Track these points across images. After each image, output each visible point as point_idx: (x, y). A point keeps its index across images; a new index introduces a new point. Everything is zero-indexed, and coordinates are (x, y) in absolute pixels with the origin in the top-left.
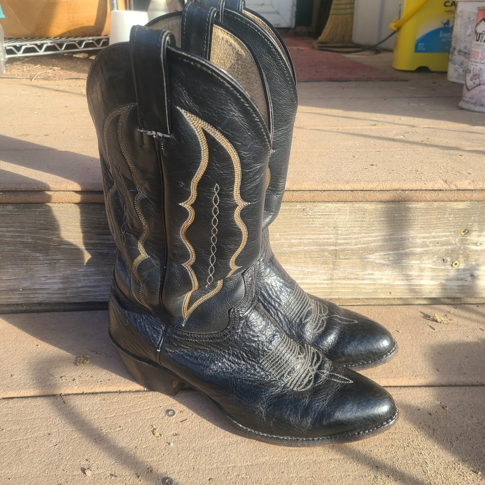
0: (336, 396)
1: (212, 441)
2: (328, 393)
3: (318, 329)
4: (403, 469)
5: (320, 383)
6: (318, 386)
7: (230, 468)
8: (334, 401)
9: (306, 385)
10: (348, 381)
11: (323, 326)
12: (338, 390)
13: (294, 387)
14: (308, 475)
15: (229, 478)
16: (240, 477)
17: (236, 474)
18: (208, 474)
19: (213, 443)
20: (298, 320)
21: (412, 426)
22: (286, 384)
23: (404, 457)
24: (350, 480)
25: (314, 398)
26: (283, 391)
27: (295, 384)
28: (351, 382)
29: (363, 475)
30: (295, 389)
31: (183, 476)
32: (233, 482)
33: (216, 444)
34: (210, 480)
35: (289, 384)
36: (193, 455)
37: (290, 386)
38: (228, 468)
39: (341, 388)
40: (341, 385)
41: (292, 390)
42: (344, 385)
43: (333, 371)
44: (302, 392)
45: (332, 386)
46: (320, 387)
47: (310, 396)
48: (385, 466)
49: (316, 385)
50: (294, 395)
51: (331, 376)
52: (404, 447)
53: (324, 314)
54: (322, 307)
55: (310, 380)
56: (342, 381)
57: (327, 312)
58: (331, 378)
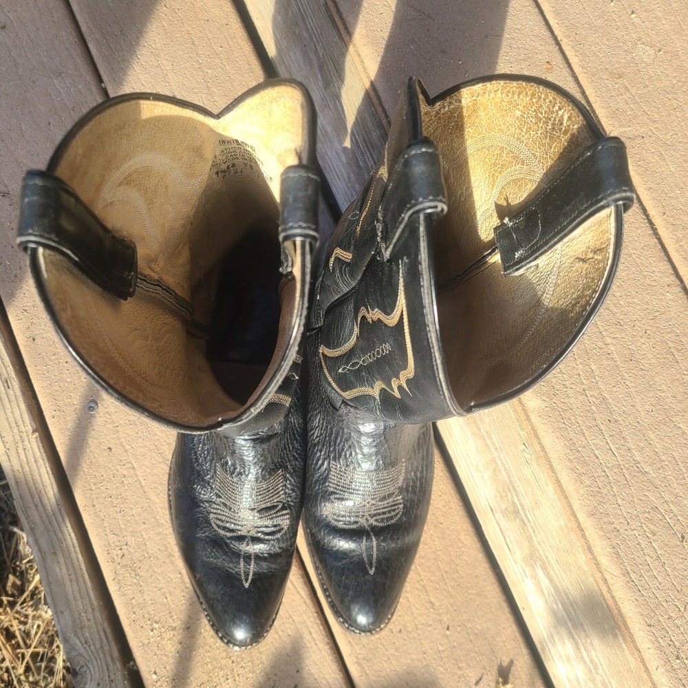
1: (158, 433)
2: (218, 558)
4: (197, 659)
5: (232, 545)
6: (226, 543)
7: (130, 465)
8: (210, 569)
9: (224, 528)
10: (247, 580)
12: (227, 570)
13: (215, 513)
14: (150, 552)
15: (118, 467)
16: (124, 479)
17: (125, 473)
18: (115, 444)
19: (156, 435)
20: (332, 490)
21: (266, 664)
22: (214, 503)
23: (216, 659)
24: (160, 600)
25: (207, 543)
26: (202, 503)
28: (247, 585)
29: (173, 614)
30: (212, 516)
31: (104, 419)
32: (114, 474)
33: (156, 437)
34: (110, 449)
35: (216, 506)
36: (133, 419)
38: (129, 463)
39: (232, 573)
40: (236, 573)
41: (209, 513)
42: (238, 577)
43: (258, 557)
44: (211, 525)
45: (232, 562)
46: (225, 547)
47: (207, 537)
48: (194, 637)
49: (228, 541)
50: (202, 517)
51: (247, 557)
52: (230, 658)
53: (372, 521)
54: (393, 513)
55: (233, 531)
56: (245, 572)
57: (381, 525)
58: (244, 558)
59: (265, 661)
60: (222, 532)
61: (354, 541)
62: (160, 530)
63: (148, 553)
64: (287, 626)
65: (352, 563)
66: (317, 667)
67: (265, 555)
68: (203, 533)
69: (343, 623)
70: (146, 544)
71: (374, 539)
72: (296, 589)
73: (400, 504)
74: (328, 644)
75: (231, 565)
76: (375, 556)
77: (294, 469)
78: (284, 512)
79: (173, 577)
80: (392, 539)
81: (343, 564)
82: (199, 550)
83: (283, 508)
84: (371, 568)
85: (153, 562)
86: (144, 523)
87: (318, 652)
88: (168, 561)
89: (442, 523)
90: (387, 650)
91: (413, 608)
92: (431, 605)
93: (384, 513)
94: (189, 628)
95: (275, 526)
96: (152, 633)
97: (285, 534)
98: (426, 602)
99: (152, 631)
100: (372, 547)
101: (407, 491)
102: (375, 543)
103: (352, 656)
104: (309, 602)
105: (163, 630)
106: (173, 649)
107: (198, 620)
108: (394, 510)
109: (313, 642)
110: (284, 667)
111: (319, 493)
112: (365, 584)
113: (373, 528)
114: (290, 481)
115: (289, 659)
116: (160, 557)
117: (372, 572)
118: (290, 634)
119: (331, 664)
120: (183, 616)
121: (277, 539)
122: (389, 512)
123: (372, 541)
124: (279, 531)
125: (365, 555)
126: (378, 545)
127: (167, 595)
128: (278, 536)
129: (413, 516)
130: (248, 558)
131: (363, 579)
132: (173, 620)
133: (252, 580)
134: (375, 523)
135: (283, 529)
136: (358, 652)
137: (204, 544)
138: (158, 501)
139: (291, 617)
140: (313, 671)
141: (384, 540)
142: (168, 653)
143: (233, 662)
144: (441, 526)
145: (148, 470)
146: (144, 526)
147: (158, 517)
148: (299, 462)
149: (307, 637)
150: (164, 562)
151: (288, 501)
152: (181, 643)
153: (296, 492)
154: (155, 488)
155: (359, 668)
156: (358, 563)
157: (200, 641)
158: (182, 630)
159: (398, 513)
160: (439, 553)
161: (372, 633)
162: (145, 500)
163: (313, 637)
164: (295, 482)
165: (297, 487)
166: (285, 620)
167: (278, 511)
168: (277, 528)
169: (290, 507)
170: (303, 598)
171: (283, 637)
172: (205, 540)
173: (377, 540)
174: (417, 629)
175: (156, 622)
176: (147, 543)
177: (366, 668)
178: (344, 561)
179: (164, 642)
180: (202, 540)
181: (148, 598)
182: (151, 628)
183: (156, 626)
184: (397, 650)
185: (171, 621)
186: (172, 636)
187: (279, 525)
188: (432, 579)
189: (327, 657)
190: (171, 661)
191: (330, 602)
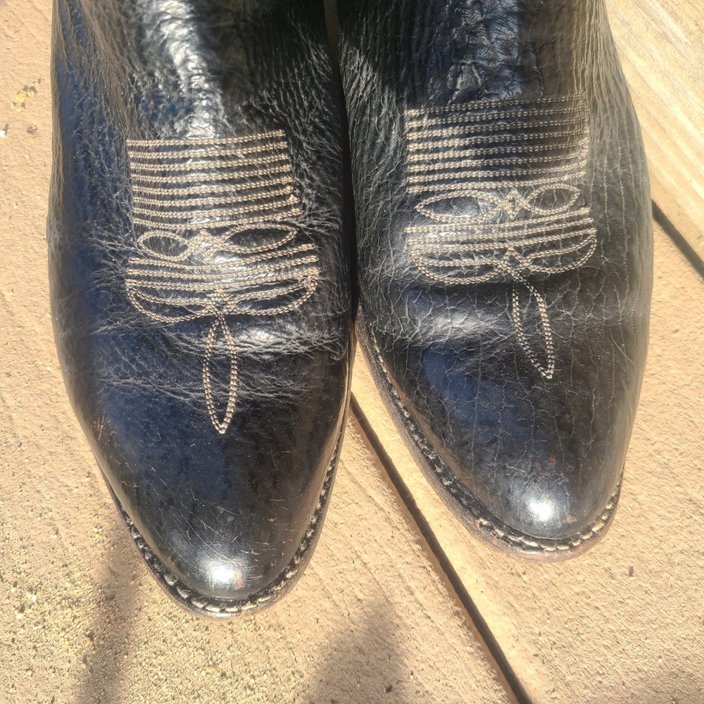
0: (150, 401)
2: (147, 374)
3: (437, 269)
5: (180, 343)
8: (127, 401)
9: (161, 309)
10: (221, 418)
11: (460, 275)
12: (170, 399)
24: (44, 538)
25: (119, 344)
26: (105, 256)
27: (149, 278)
28: (222, 429)
29: (73, 568)
30: (129, 283)
35: (137, 261)
37: (135, 267)
39: (184, 404)
40: (195, 403)
41: (122, 279)
42: (200, 411)
43: (248, 363)
44: (129, 304)
45: (181, 379)
46: (164, 347)
47: (120, 330)
48: (123, 619)
49: (171, 335)
50: (107, 288)
51: (220, 362)
52: (215, 665)
53: (526, 263)
54: (575, 247)
55: (181, 311)
56: (215, 399)
57: (549, 271)
58: (211, 366)
59: (302, 668)
60: (156, 317)
61: (490, 309)
62: (45, 386)
63: (15, 436)
64: (351, 577)
65: (492, 360)
66: (437, 675)
67: (266, 357)
68: (110, 323)
69: (491, 528)
70: (11, 419)
71: (539, 300)
72: (364, 491)
73: (589, 226)
74: (457, 613)
75: (180, 387)
76: (549, 339)
77: (317, 152)
78: (304, 247)
79: (73, 485)
80: (585, 300)
81: (468, 369)
82: (101, 365)
83: (301, 239)
84: (545, 365)
85: (26, 454)
86: (9, 375)
87: (435, 635)
88: (60, 449)
89: (676, 331)
90: (607, 621)
91: (651, 516)
92: (692, 507)
93: (553, 245)
94: (112, 598)
95: (285, 284)
96: (20, 616)
97: (312, 302)
98: (681, 501)
99: (22, 610)
100: (539, 318)
101: (599, 200)
102: (542, 308)
103: (522, 640)
104: (396, 517)
105: (47, 607)
106: (71, 654)
107: (134, 578)
108: (576, 240)
109: (419, 613)
110: (354, 681)
111: (387, 215)
112: (536, 404)
113: (533, 279)
114: (311, 179)
115: (363, 659)
116: (42, 443)
117: (549, 373)
118: (361, 596)
119: (471, 663)
120: (96, 571)
121: (292, 313)
122: (566, 243)
123: (534, 305)
124: (296, 295)
125: (522, 339)
126: (553, 316)
127: (59, 525)
128: (295, 305)
129: (624, 255)
130: (220, 366)
131: (527, 392)
132: (73, 582)
133: (236, 415)
134: (534, 269)
135: (304, 290)
136: (537, 630)
137: (112, 348)
138: (38, 329)
139: (359, 557)
140: (428, 687)
141: (566, 302)
142: (59, 664)
143: (223, 675)
144: (676, 335)
145: (20, 272)
146: (8, 380)
147: (39, 362)
148: (329, 140)
149: (402, 601)
150: (51, 453)
151: (311, 225)
152: (91, 636)
153: (329, 206)
154: (35, 304)
155: (543, 670)
156: (508, 359)
157: (140, 629)
158: (93, 605)
159: (588, 247)
160: (685, 391)
161: (572, 547)
162: (10, 330)
163: (417, 601)
164: (323, 181)
165: (329, 193)
166: (344, 566)
167: (289, 244)
168: (290, 289)
169: (316, 238)
170: (381, 509)
171: (343, 606)
172: (114, 337)
173: (548, 302)
174: (672, 564)
175: (31, 590)
176: (14, 415)
177: (564, 669)
178: (471, 362)
179: (51, 637)
180: (106, 339)
181: (14, 535)
182: (18, 604)
183: (32, 598)
184: (631, 618)
185: (68, 585)
186: (69, 619)
187: (296, 281)
188: (683, 447)
189: (459, 647)
190: (69, 681)
191: (448, 488)
